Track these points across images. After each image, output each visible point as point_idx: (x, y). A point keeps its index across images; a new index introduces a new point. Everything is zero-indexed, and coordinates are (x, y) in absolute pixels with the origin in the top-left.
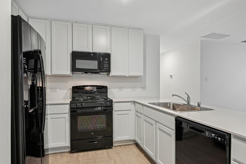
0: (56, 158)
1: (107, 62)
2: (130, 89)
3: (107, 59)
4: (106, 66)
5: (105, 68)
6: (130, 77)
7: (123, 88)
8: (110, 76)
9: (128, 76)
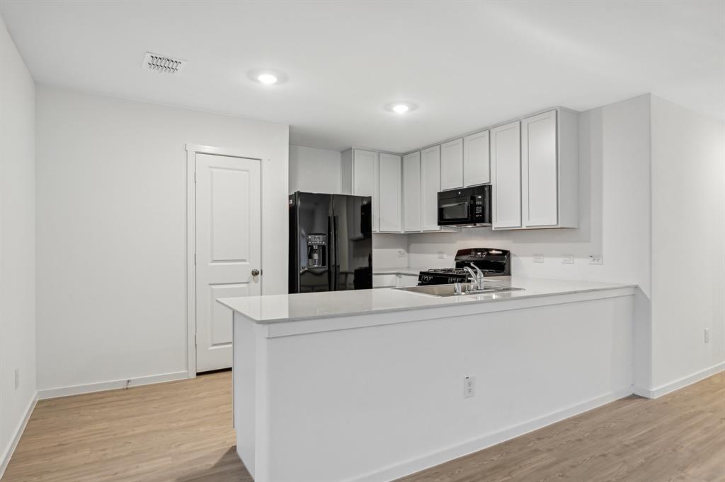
1: (480, 203)
3: (480, 197)
4: (478, 210)
5: (477, 216)
7: (543, 255)
8: (493, 229)
9: (525, 228)
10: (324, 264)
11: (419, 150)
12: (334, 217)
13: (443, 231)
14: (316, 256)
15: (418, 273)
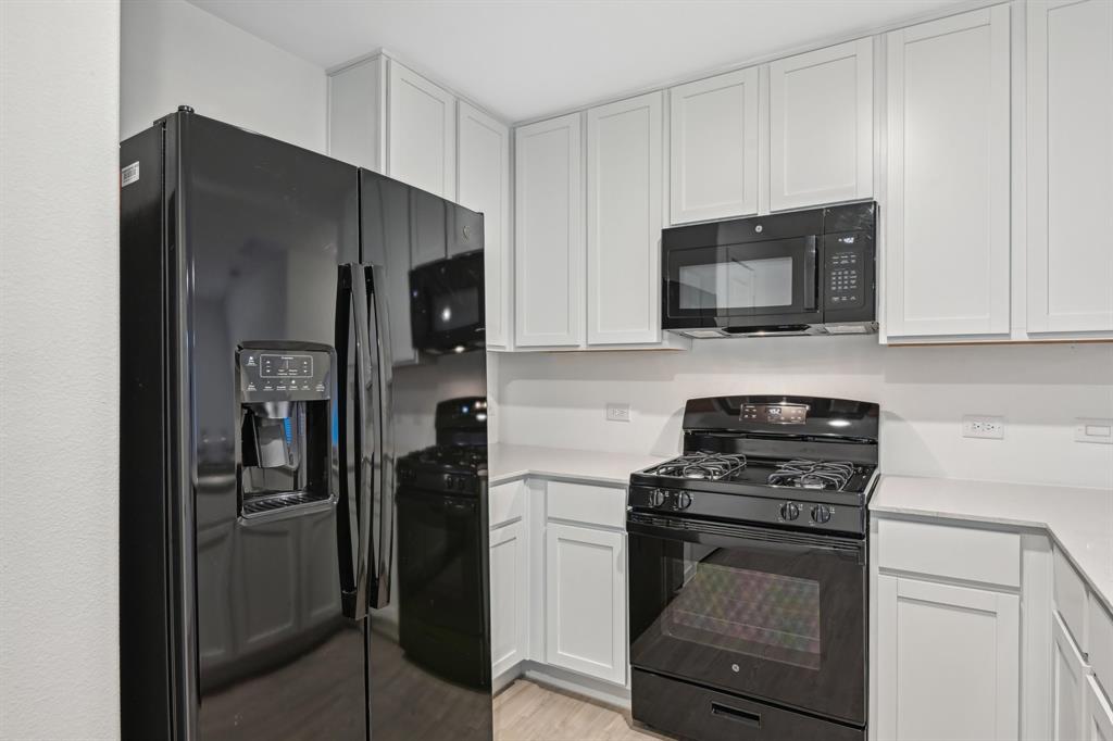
0: (564, 723)
1: (849, 259)
2: (1070, 432)
3: (849, 240)
4: (841, 282)
5: (836, 294)
6: (1041, 344)
7: (1002, 418)
8: (883, 340)
9: (1027, 339)
10: (317, 490)
11: (581, 112)
12: (369, 272)
13: (666, 345)
14: (276, 453)
15: (626, 479)
